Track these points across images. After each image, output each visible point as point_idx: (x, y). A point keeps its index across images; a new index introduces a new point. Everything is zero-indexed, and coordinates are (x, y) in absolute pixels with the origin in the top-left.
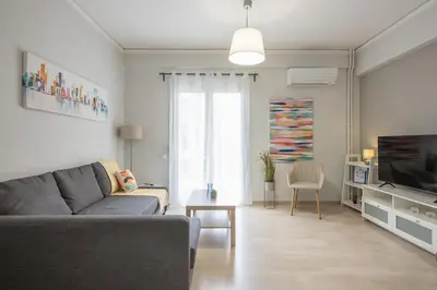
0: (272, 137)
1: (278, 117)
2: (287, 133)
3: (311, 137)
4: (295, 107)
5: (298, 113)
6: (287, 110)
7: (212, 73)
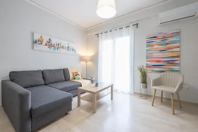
0: (147, 58)
1: (152, 46)
2: (158, 55)
3: (178, 56)
4: (164, 38)
5: (167, 42)
6: (158, 41)
7: (115, 29)
